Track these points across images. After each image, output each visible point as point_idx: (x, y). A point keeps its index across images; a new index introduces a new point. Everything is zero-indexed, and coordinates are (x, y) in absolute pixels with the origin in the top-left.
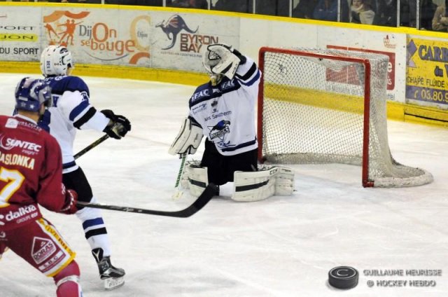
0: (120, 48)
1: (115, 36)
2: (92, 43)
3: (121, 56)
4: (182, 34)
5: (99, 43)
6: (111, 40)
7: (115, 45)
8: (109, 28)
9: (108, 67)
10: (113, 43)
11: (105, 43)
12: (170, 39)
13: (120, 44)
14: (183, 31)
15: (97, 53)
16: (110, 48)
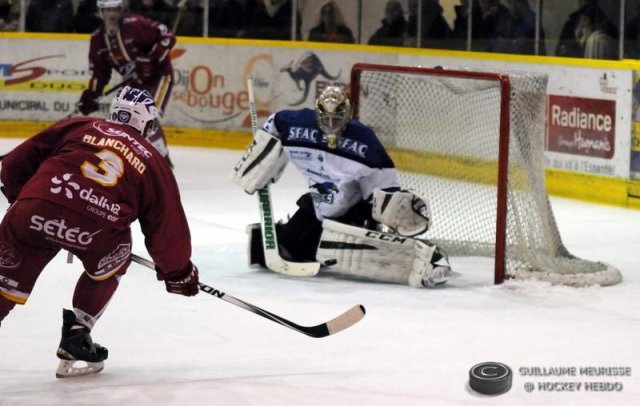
0: (228, 103)
1: (223, 85)
2: (189, 95)
3: (230, 115)
4: (318, 83)
5: (199, 97)
6: (217, 91)
7: (222, 100)
8: (215, 73)
9: (212, 132)
10: (218, 97)
11: (207, 96)
12: (301, 89)
13: (228, 98)
14: (320, 78)
15: (196, 112)
16: (215, 103)
